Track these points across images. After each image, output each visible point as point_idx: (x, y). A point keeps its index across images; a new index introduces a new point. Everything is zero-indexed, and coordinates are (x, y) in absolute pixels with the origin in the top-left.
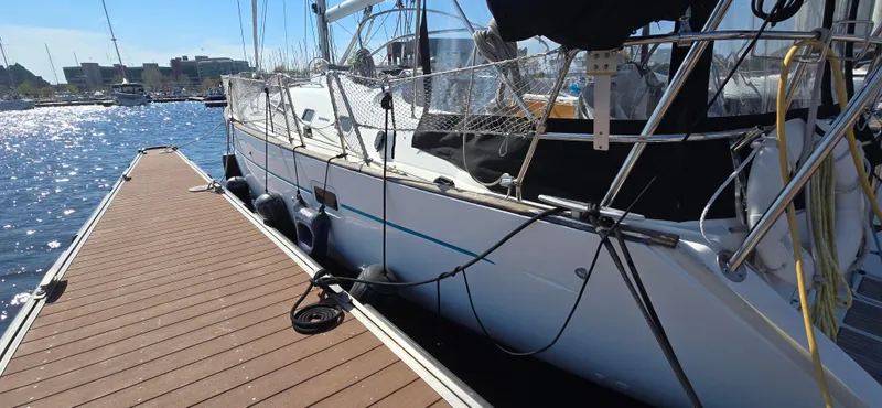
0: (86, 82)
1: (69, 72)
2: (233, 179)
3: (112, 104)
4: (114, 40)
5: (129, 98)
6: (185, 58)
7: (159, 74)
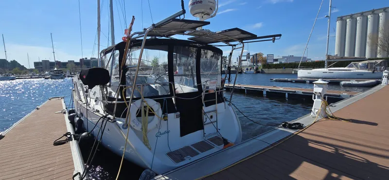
0: (43, 68)
1: (36, 64)
2: (72, 114)
3: (48, 78)
4: (54, 52)
5: (56, 76)
6: (86, 58)
7: (74, 65)
